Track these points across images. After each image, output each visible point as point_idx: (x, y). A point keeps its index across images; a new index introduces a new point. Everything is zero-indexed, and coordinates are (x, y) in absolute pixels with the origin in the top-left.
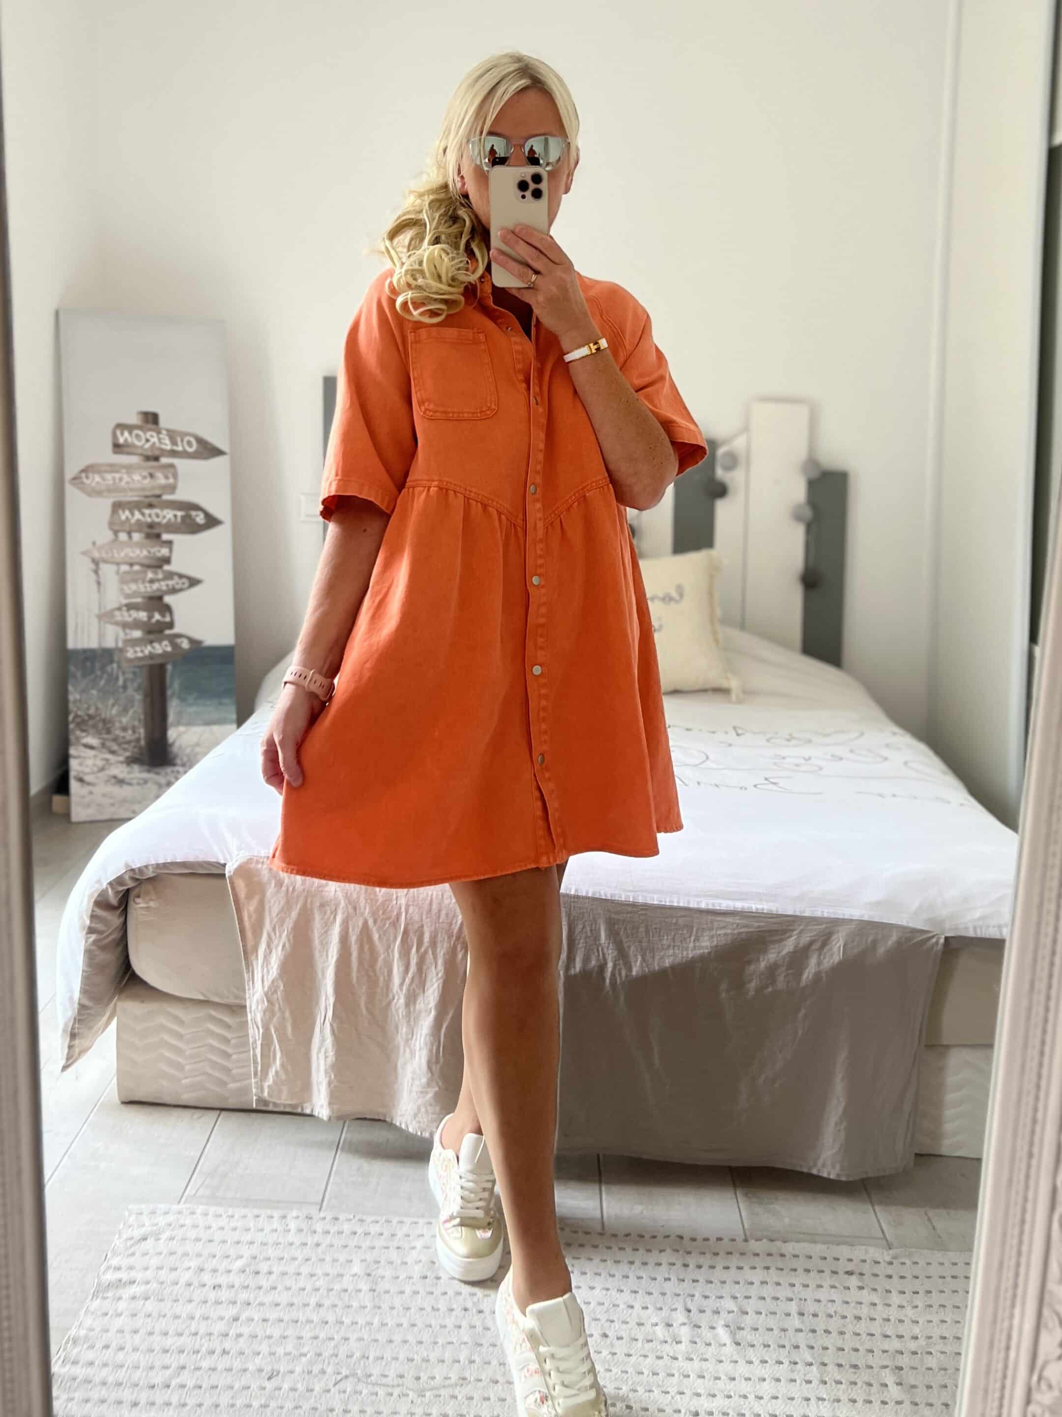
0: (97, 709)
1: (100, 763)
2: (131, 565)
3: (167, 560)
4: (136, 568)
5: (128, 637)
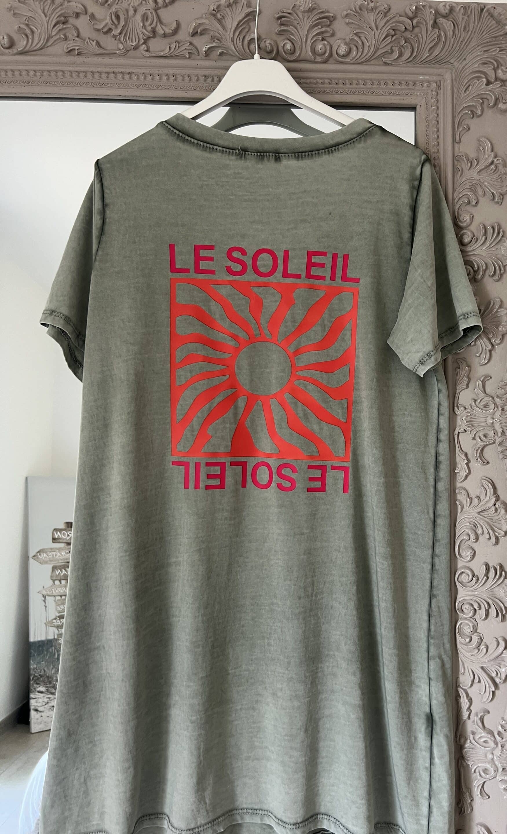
0: (45, 671)
1: (46, 700)
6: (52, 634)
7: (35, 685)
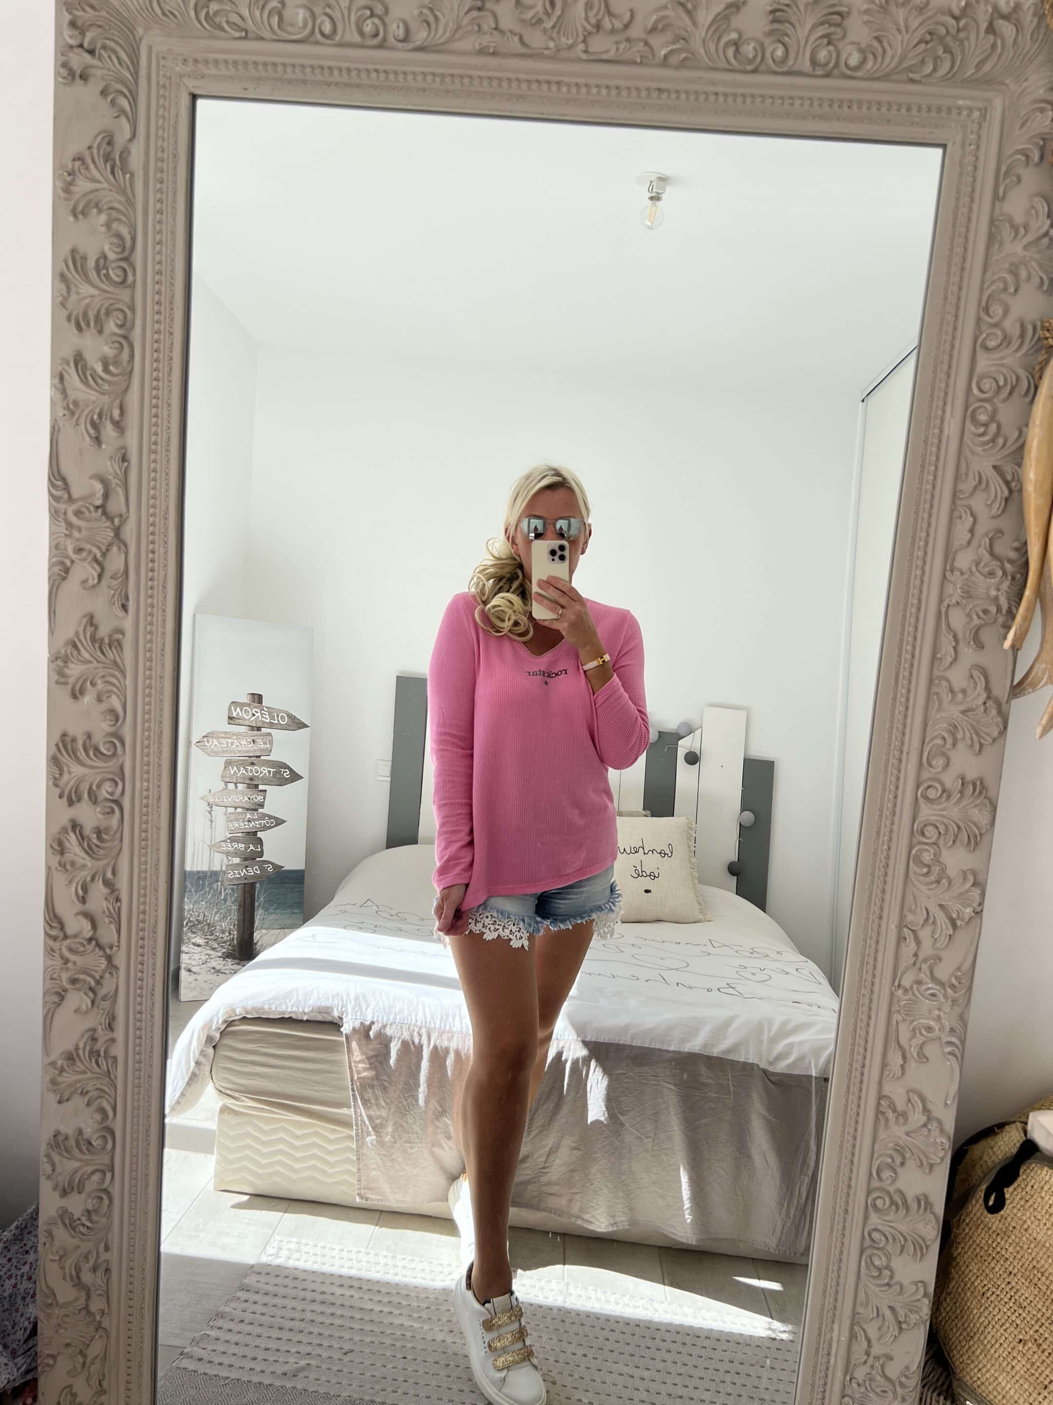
1: (204, 958)
2: (236, 808)
3: (262, 805)
4: (239, 810)
5: (231, 863)
6: (218, 862)
7: (190, 934)
